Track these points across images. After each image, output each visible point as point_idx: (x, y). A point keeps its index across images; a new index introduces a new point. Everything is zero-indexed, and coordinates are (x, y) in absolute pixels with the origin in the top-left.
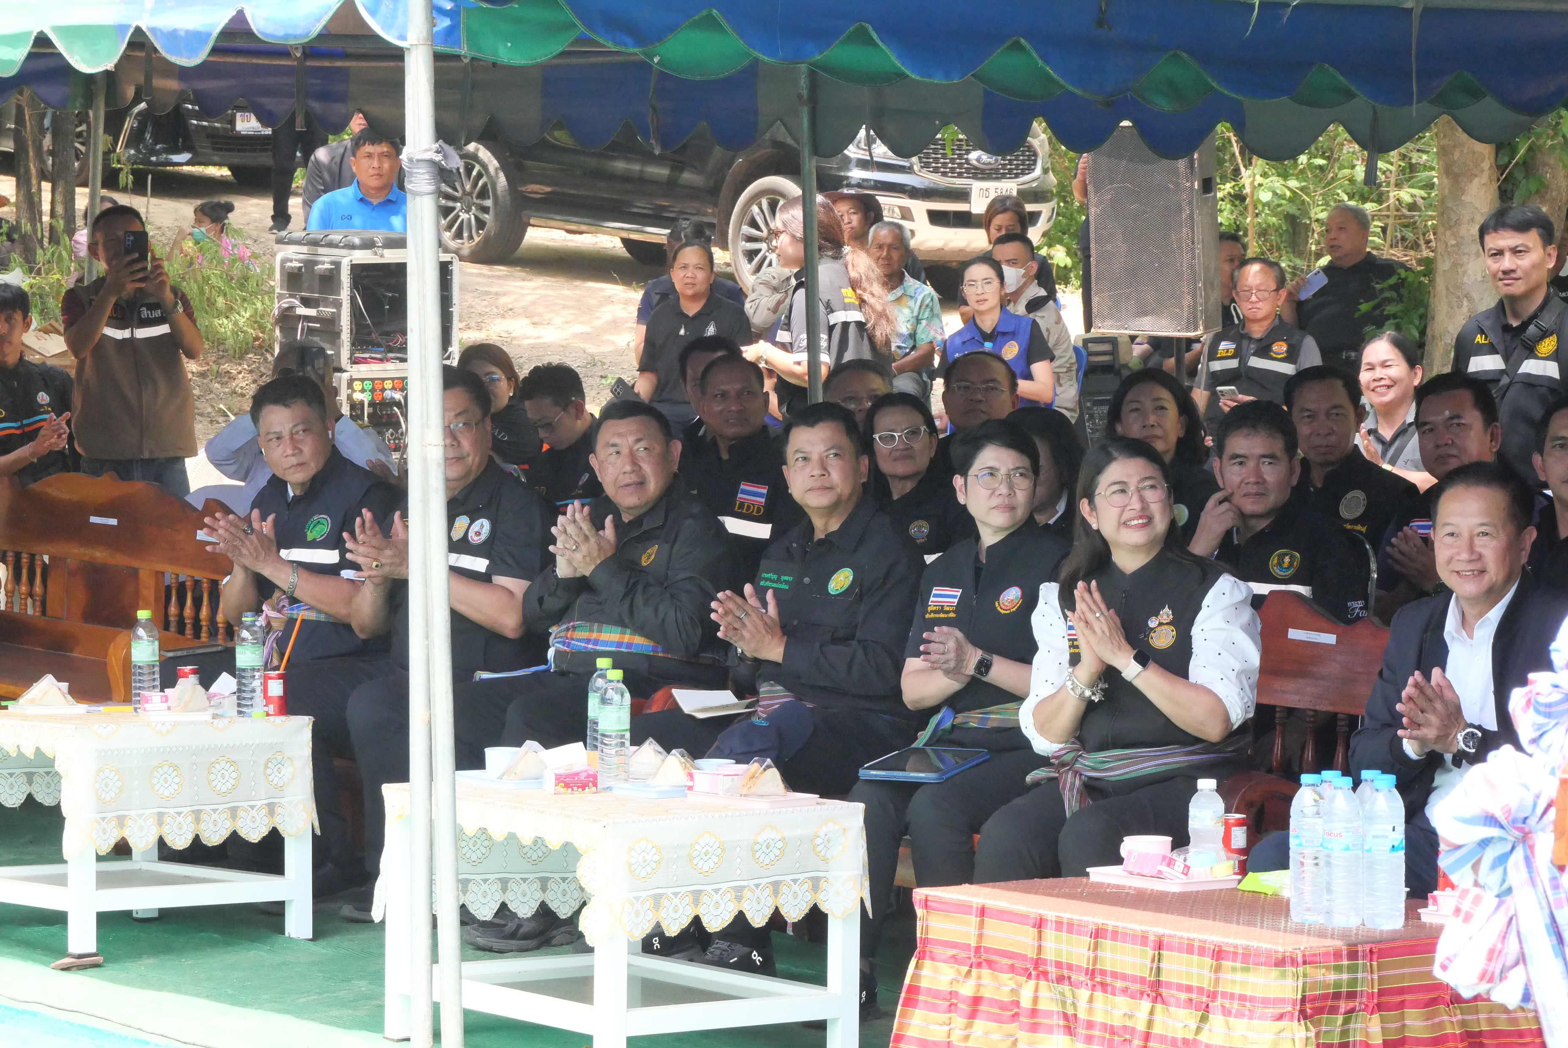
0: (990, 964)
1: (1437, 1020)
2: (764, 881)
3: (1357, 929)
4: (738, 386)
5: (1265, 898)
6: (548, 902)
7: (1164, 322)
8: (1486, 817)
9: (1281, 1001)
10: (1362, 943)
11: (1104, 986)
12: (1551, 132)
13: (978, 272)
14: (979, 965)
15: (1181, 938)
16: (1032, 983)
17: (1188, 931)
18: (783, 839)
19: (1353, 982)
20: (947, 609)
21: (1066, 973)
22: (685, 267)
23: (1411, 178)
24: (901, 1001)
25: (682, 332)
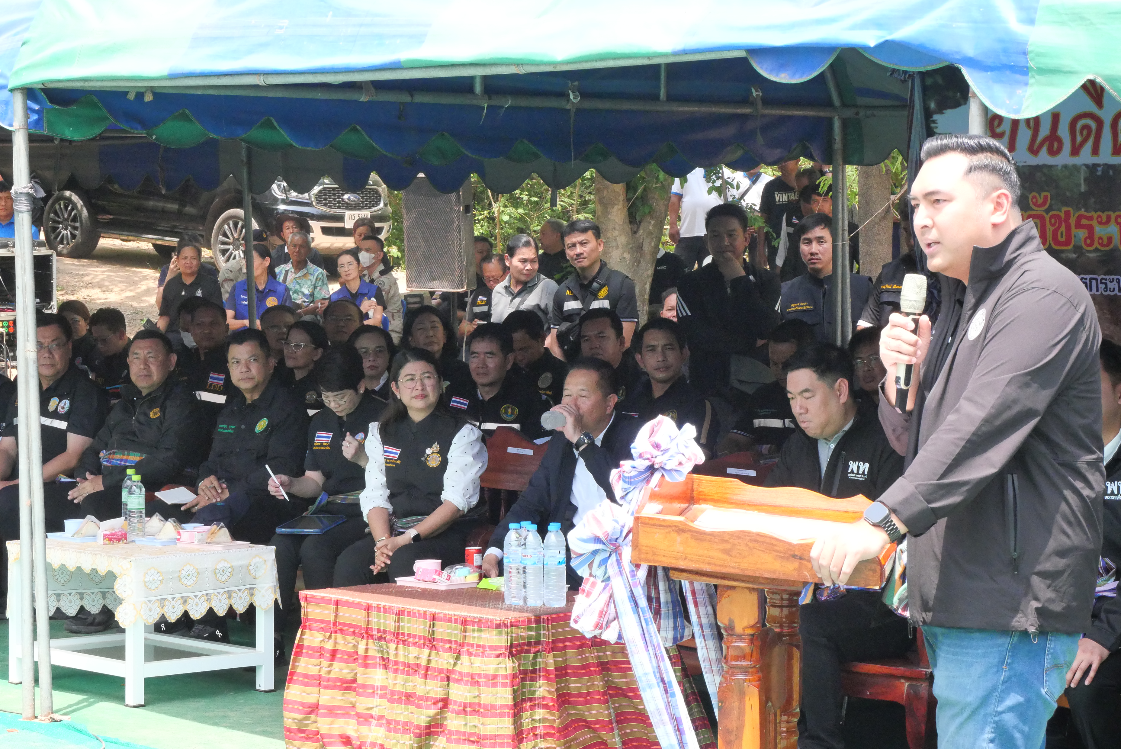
0: (342, 631)
1: (584, 656)
2: (222, 591)
3: (541, 606)
4: (210, 319)
5: (492, 592)
6: (107, 605)
7: (445, 284)
8: (595, 538)
9: (499, 647)
10: (543, 615)
11: (404, 642)
12: (655, 180)
13: (345, 260)
14: (336, 632)
15: (445, 614)
16: (365, 641)
17: (449, 610)
18: (231, 567)
19: (538, 636)
20: (325, 444)
21: (383, 635)
22: (186, 258)
23: (586, 208)
24: (293, 653)
25: (183, 293)
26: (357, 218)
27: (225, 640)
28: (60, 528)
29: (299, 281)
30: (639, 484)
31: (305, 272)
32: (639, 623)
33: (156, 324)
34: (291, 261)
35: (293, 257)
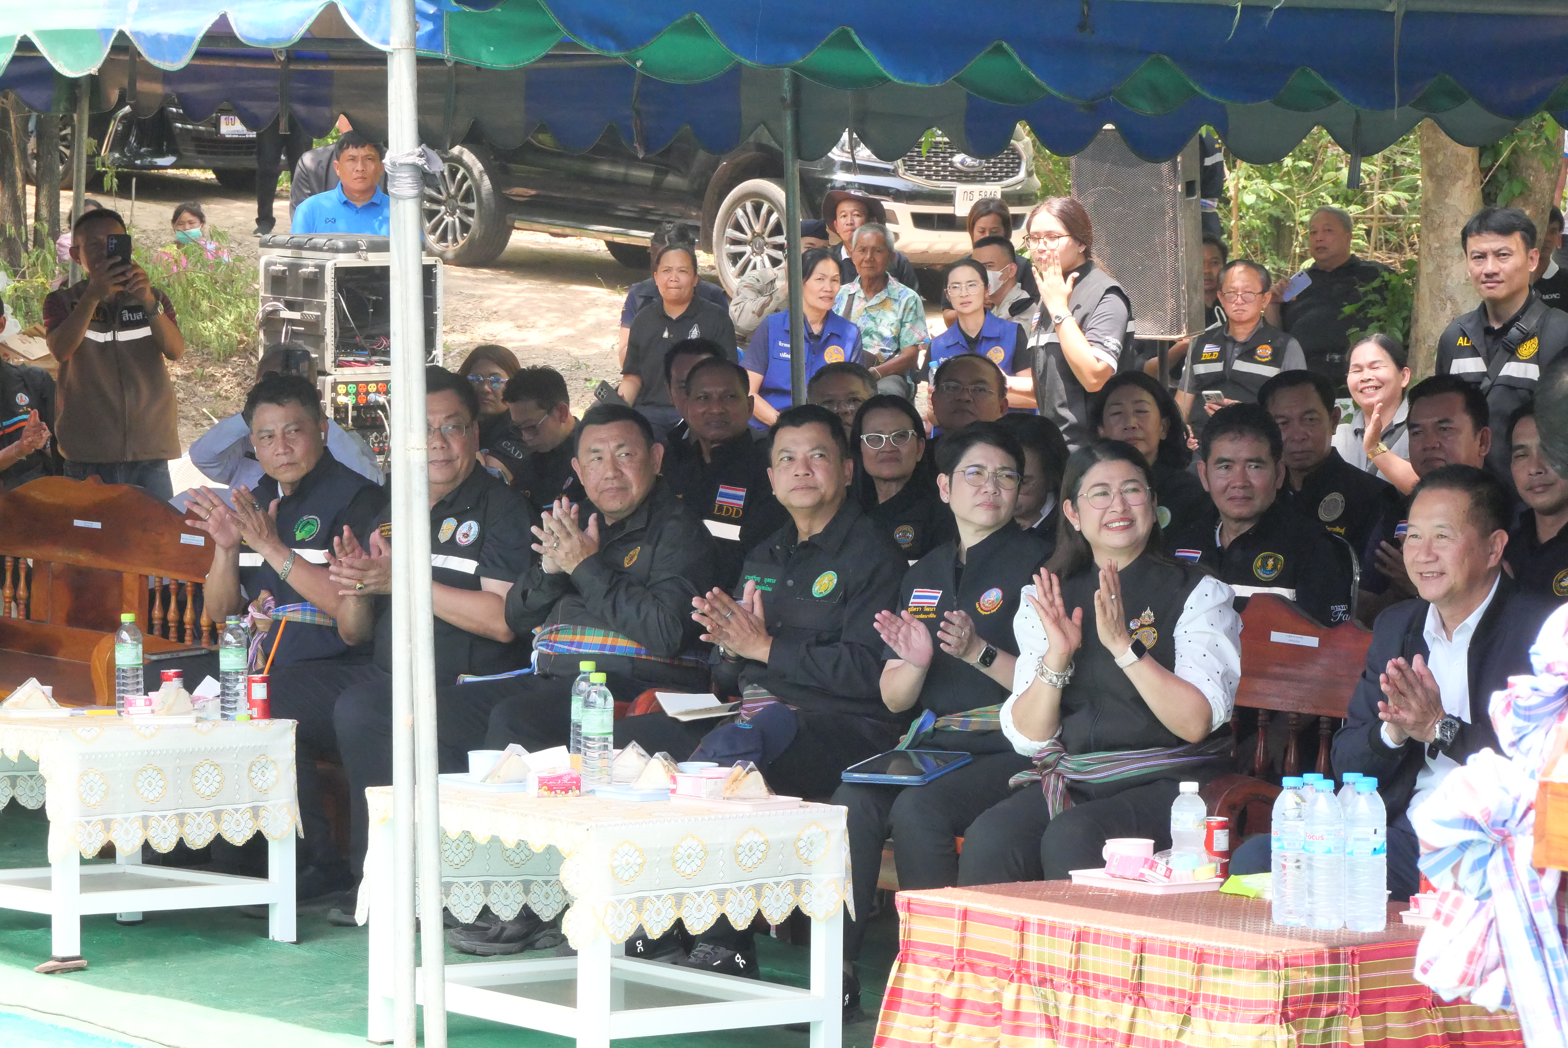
0: (973, 967)
1: (1418, 1023)
2: (746, 884)
3: (1339, 932)
4: (721, 390)
5: (1247, 901)
7: (1148, 325)
8: (1466, 820)
9: (1264, 1003)
10: (1344, 946)
11: (1086, 989)
12: (1533, 134)
13: (962, 275)
14: (962, 968)
15: (1163, 940)
16: (1014, 986)
17: (1170, 933)
18: (766, 842)
19: (1335, 985)
20: (927, 609)
21: (1048, 976)
22: (669, 270)
23: (1395, 180)
24: (884, 1004)
25: (666, 335)
26: (977, 199)
27: (750, 972)
28: (462, 766)
29: (873, 313)
30: (1545, 720)
31: (884, 297)
32: (1545, 978)
33: (617, 390)
34: (858, 278)
35: (863, 271)
